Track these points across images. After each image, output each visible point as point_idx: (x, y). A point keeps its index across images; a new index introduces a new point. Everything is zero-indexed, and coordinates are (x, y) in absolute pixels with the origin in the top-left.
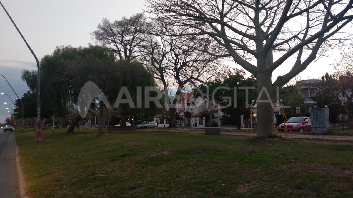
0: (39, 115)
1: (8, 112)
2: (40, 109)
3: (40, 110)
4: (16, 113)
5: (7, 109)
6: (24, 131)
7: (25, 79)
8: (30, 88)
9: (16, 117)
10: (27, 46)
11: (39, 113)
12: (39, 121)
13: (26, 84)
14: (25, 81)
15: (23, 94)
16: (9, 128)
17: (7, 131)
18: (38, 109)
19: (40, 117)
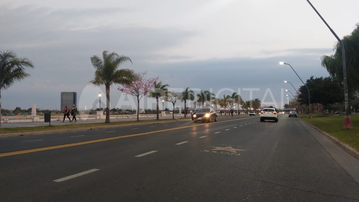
0: (347, 101)
1: (288, 98)
2: (347, 94)
3: (347, 96)
4: (299, 99)
5: (287, 95)
6: (311, 117)
7: (325, 65)
8: (330, 74)
9: (300, 103)
10: (329, 30)
11: (346, 99)
12: (347, 107)
13: (326, 69)
14: (325, 67)
15: (306, 81)
16: (293, 113)
17: (292, 116)
18: (345, 95)
19: (348, 103)
